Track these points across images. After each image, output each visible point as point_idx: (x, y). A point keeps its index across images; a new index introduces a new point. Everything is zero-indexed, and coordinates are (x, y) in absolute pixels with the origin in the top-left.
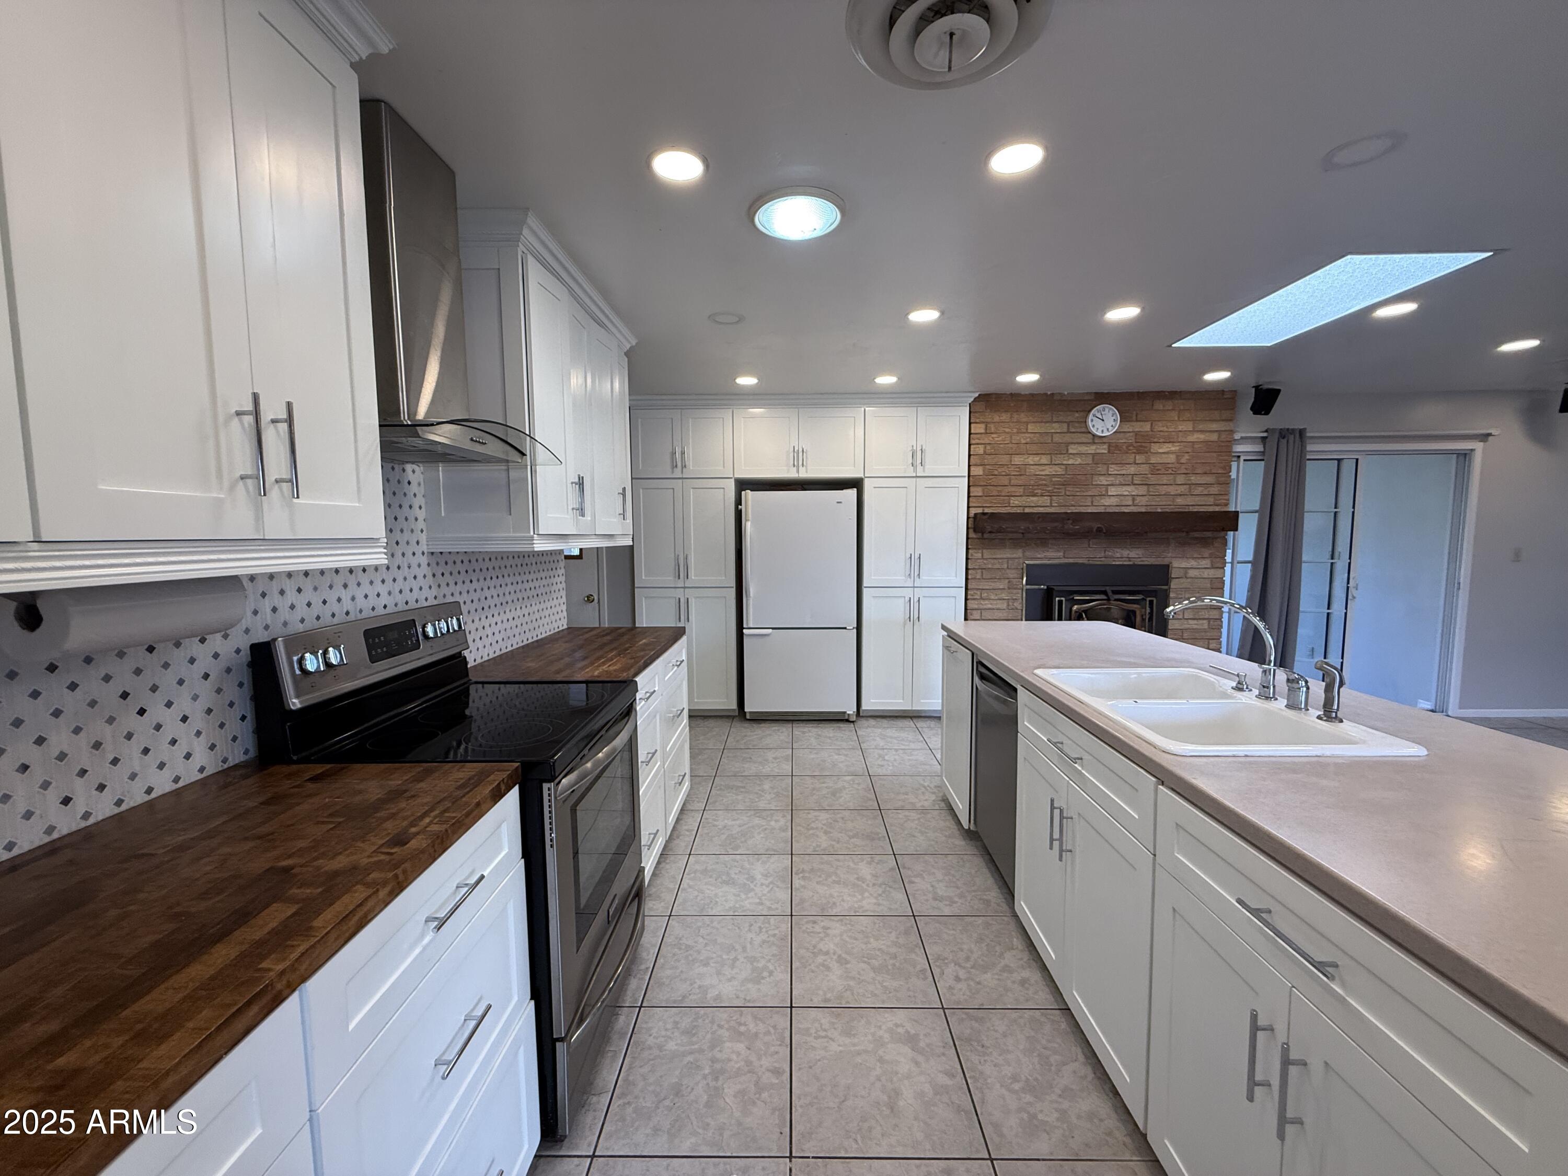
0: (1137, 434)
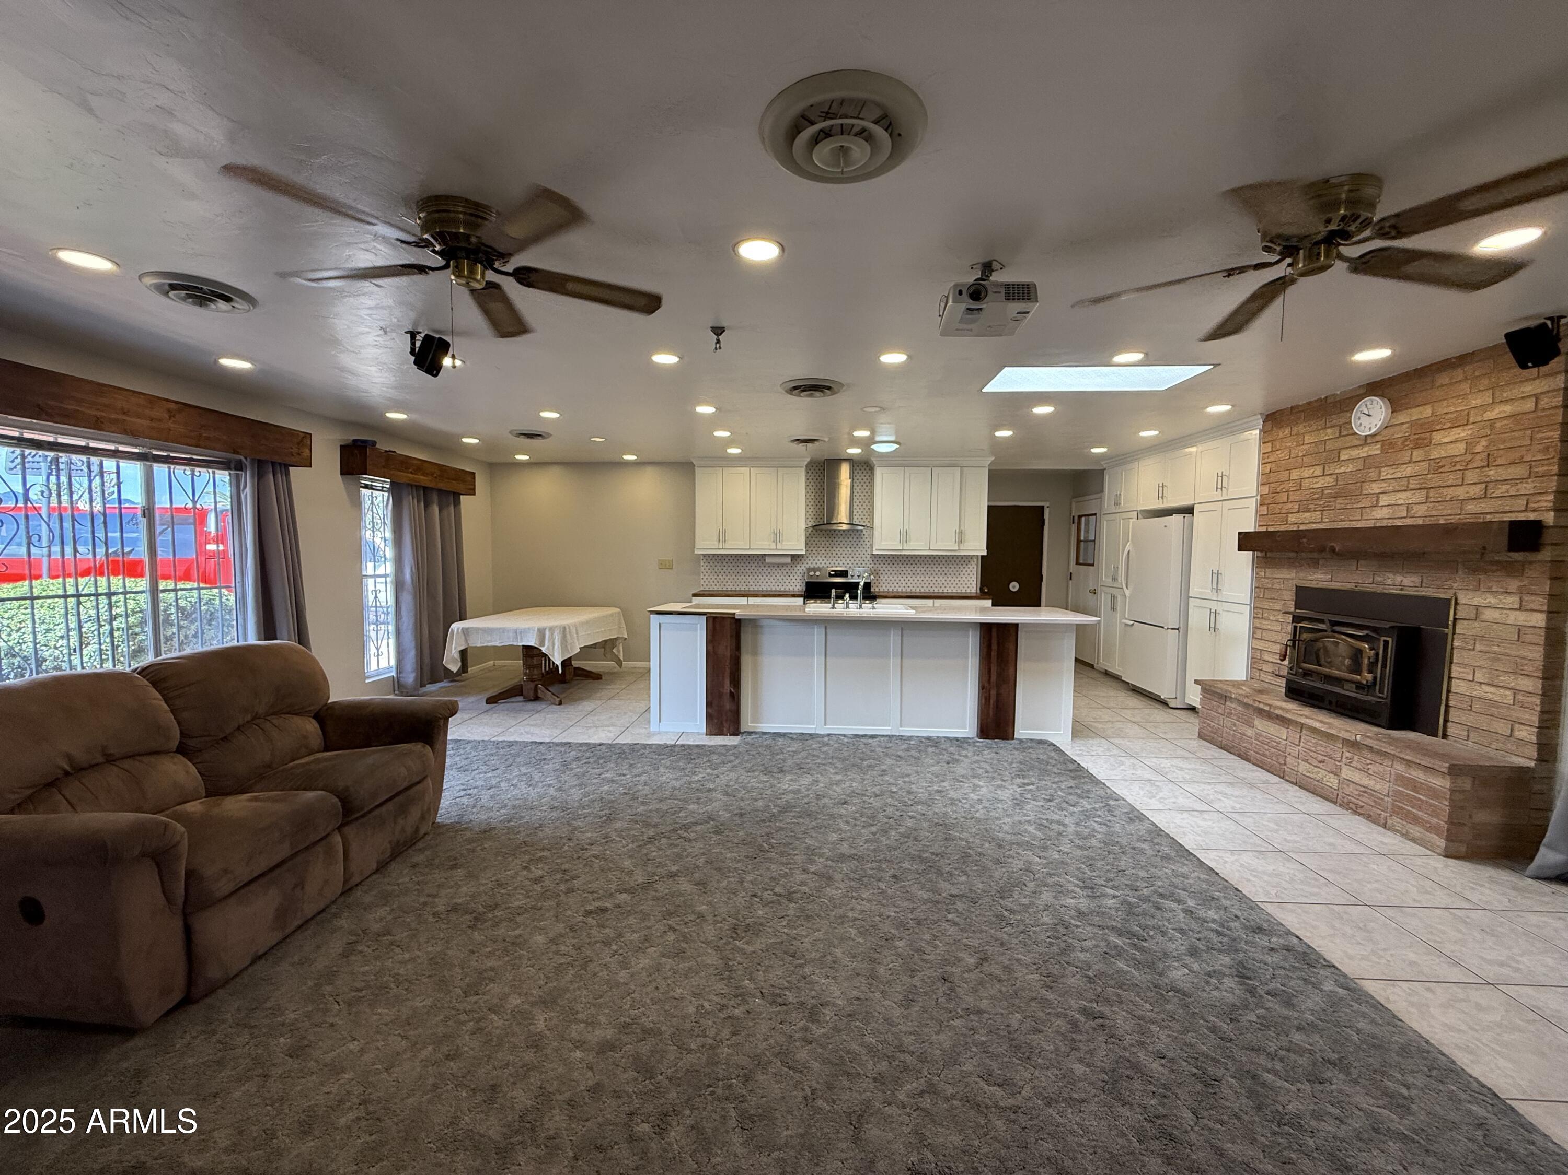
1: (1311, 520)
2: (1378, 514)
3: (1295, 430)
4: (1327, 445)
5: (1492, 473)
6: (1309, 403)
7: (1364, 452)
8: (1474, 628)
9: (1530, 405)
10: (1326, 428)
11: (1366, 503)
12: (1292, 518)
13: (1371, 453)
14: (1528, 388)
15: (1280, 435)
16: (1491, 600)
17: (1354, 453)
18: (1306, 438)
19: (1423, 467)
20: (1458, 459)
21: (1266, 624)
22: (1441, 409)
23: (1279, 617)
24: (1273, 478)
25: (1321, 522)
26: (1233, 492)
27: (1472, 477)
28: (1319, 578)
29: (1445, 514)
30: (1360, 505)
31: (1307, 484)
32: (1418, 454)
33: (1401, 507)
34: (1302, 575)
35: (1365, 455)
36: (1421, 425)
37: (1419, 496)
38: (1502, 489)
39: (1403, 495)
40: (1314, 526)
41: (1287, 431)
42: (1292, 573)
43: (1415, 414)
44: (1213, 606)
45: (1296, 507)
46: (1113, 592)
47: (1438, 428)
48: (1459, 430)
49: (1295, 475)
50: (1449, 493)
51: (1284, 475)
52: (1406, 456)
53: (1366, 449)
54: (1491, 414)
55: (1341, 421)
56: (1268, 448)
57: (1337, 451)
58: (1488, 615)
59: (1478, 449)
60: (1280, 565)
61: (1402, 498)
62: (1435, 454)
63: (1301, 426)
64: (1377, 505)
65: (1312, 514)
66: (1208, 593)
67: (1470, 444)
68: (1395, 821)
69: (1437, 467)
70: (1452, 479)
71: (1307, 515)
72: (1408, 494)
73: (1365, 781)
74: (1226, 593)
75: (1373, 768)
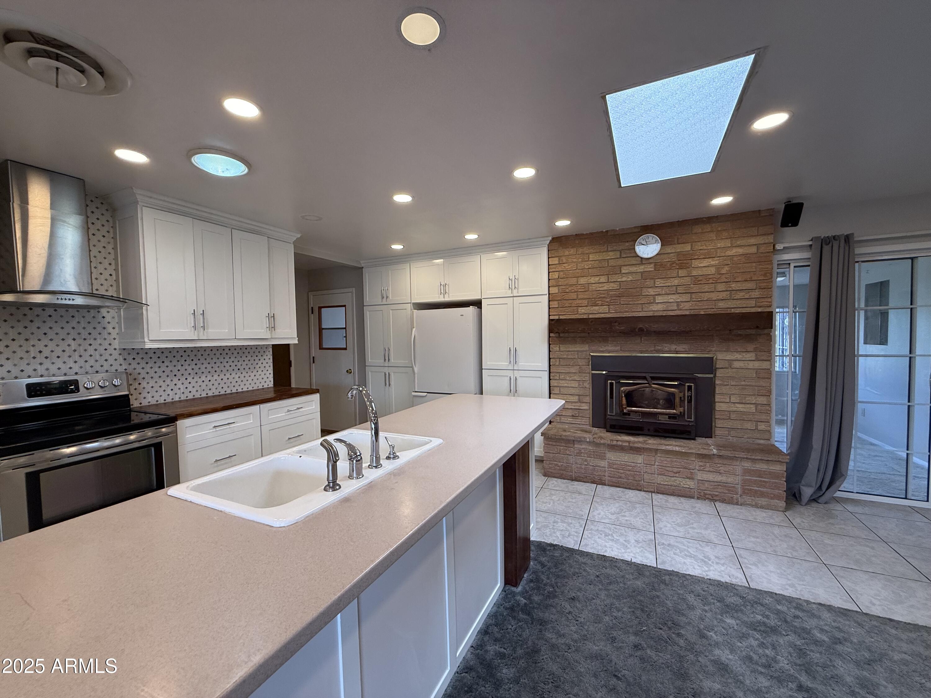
0: (679, 254)
1: (600, 312)
2: (655, 307)
3: (580, 250)
4: (612, 263)
5: (734, 286)
6: (592, 234)
7: (641, 268)
8: (730, 372)
9: (754, 250)
10: (607, 251)
11: (644, 301)
12: (582, 310)
13: (646, 270)
14: (753, 241)
15: (567, 253)
16: (738, 356)
17: (633, 269)
18: (591, 256)
19: (687, 280)
20: (711, 277)
21: (563, 383)
22: (698, 246)
23: (576, 378)
24: (561, 282)
25: (609, 313)
26: (522, 291)
27: (721, 287)
28: (610, 349)
29: (703, 309)
30: (640, 302)
31: (593, 287)
32: (682, 273)
33: (672, 304)
34: (595, 348)
35: (642, 271)
36: (684, 255)
37: (686, 297)
38: (741, 295)
39: (674, 297)
40: (603, 316)
41: (572, 251)
42: (586, 347)
43: (680, 248)
44: (510, 373)
45: (585, 302)
46: (386, 370)
47: (696, 257)
48: (710, 260)
49: (582, 281)
50: (706, 296)
51: (573, 281)
52: (674, 273)
53: (642, 267)
54: (729, 253)
55: (621, 248)
56: (555, 261)
57: (620, 267)
58: (736, 364)
59: (724, 271)
60: (574, 341)
61: (672, 298)
62: (694, 273)
63: (585, 248)
64: (654, 302)
65: (601, 307)
66: (504, 364)
67: (718, 268)
69: (697, 280)
70: (706, 288)
71: (597, 308)
72: (677, 296)
73: (719, 478)
74: (522, 364)
75: (722, 469)
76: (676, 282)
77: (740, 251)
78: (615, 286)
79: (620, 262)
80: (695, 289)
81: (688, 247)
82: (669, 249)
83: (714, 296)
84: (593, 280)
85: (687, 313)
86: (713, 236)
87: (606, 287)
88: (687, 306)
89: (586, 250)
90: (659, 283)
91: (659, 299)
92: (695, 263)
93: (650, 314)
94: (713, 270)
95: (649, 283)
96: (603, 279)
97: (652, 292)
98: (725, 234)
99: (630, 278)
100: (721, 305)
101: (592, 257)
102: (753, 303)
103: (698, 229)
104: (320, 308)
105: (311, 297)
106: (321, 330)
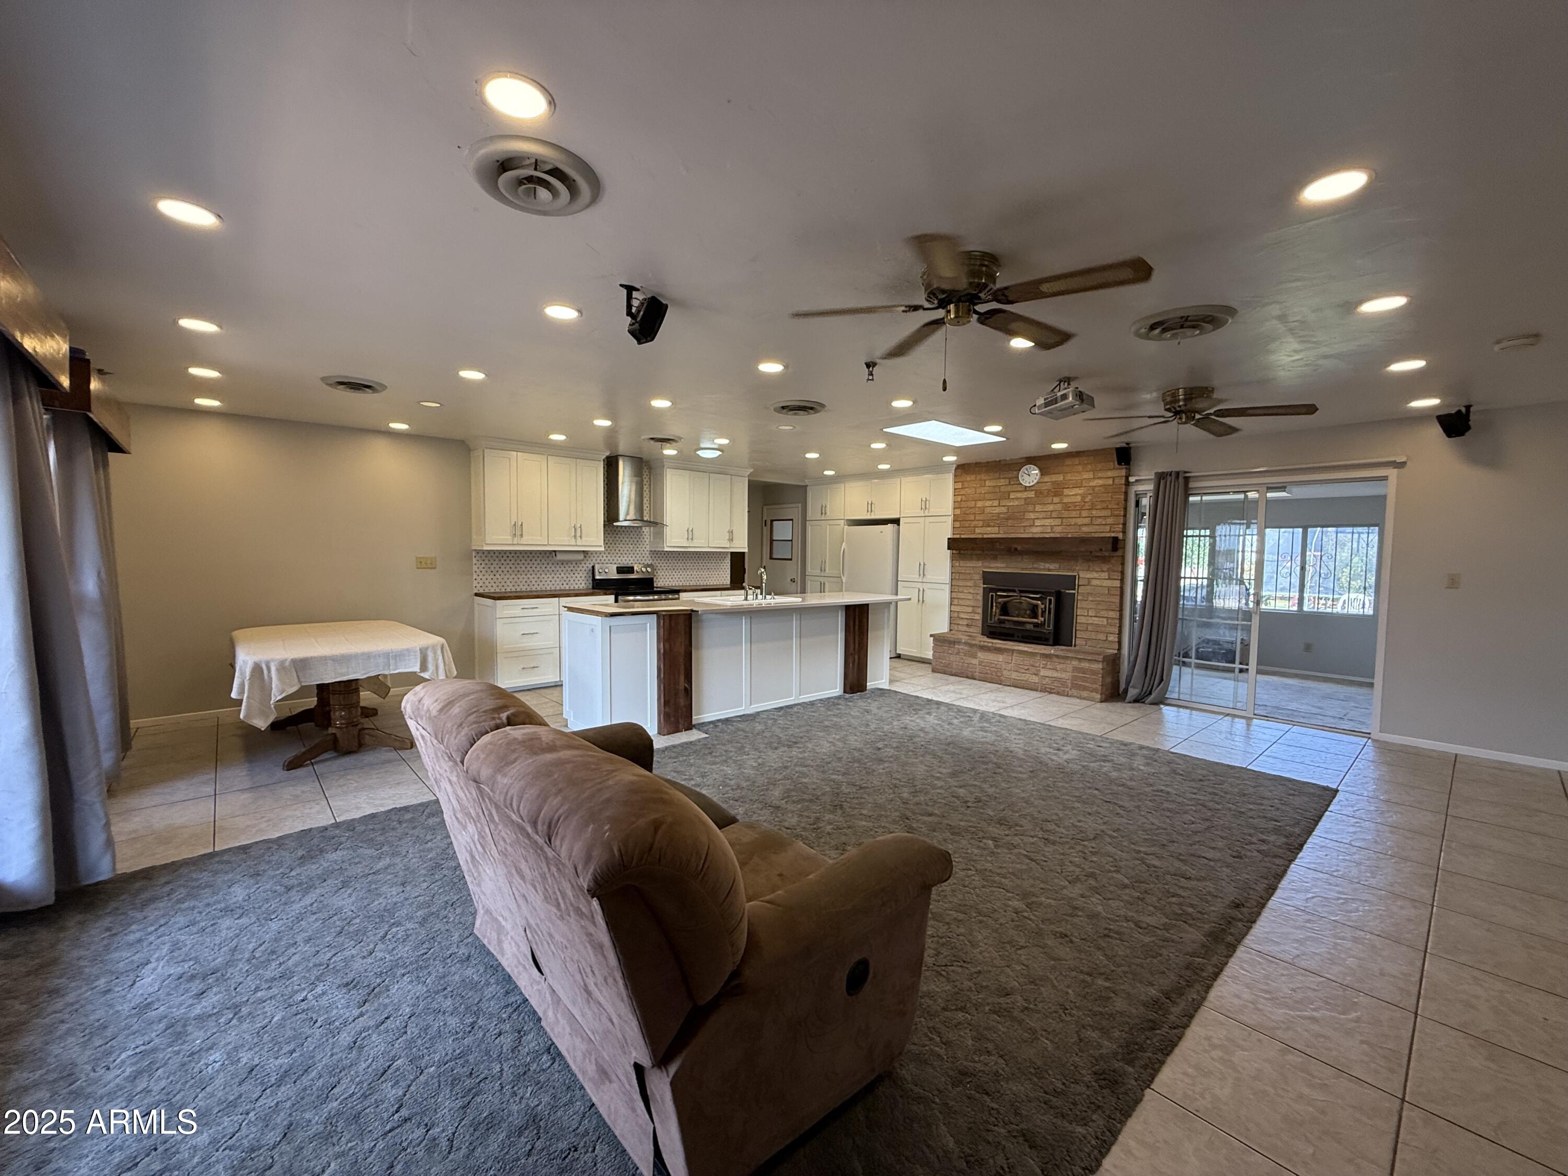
0: (1053, 483)
1: (992, 532)
2: (1035, 530)
3: (979, 477)
4: (1003, 489)
5: (1094, 512)
6: (988, 463)
7: (1025, 495)
8: (1088, 589)
9: (1110, 482)
10: (1001, 478)
11: (1026, 524)
12: (978, 530)
13: (1030, 496)
14: (1110, 474)
15: (968, 479)
16: (1095, 575)
17: (1019, 495)
18: (986, 482)
19: (1059, 507)
20: (1077, 504)
21: (961, 596)
22: (1069, 477)
23: (971, 591)
24: (963, 504)
25: (999, 533)
26: (933, 511)
27: (1084, 514)
28: (999, 566)
29: (1071, 532)
30: (1023, 525)
31: (988, 510)
32: (1056, 500)
33: (1047, 527)
34: (986, 564)
35: (1025, 497)
36: (1058, 484)
37: (1058, 522)
38: (1099, 521)
39: (1049, 521)
40: (993, 536)
41: (973, 477)
42: (980, 564)
43: (1054, 478)
44: (920, 586)
45: (981, 523)
46: (822, 580)
47: (1067, 486)
48: (1077, 489)
49: (980, 504)
50: (1073, 521)
51: (972, 504)
52: (1049, 500)
53: (1027, 493)
54: (1093, 484)
55: (1011, 476)
56: (959, 485)
57: (1009, 493)
58: (1094, 582)
59: (1087, 500)
60: (971, 558)
61: (1047, 522)
62: (1065, 500)
64: (1033, 525)
65: (993, 528)
66: (915, 577)
67: (1083, 497)
68: (1074, 692)
69: (1067, 507)
70: (1074, 514)
71: (989, 529)
72: (1051, 520)
73: (1055, 674)
74: (929, 577)
75: (1059, 667)
76: (1051, 508)
77: (1100, 482)
78: (1004, 510)
79: (1009, 488)
80: (1066, 514)
81: (1060, 478)
82: (1046, 479)
83: (1080, 521)
84: (988, 503)
85: (1058, 536)
86: (1080, 468)
87: (997, 510)
88: (1059, 529)
89: (983, 476)
90: (1038, 508)
91: (1037, 523)
92: (1066, 492)
93: (1030, 536)
94: (1079, 498)
95: (1030, 508)
96: (996, 503)
97: (1032, 516)
98: (1089, 466)
99: (1016, 503)
100: (1085, 529)
101: (988, 483)
102: (1108, 528)
103: (1069, 462)
104: (772, 521)
105: (765, 510)
106: (772, 541)
